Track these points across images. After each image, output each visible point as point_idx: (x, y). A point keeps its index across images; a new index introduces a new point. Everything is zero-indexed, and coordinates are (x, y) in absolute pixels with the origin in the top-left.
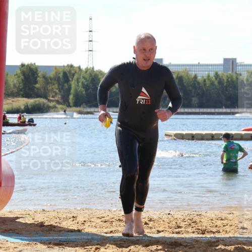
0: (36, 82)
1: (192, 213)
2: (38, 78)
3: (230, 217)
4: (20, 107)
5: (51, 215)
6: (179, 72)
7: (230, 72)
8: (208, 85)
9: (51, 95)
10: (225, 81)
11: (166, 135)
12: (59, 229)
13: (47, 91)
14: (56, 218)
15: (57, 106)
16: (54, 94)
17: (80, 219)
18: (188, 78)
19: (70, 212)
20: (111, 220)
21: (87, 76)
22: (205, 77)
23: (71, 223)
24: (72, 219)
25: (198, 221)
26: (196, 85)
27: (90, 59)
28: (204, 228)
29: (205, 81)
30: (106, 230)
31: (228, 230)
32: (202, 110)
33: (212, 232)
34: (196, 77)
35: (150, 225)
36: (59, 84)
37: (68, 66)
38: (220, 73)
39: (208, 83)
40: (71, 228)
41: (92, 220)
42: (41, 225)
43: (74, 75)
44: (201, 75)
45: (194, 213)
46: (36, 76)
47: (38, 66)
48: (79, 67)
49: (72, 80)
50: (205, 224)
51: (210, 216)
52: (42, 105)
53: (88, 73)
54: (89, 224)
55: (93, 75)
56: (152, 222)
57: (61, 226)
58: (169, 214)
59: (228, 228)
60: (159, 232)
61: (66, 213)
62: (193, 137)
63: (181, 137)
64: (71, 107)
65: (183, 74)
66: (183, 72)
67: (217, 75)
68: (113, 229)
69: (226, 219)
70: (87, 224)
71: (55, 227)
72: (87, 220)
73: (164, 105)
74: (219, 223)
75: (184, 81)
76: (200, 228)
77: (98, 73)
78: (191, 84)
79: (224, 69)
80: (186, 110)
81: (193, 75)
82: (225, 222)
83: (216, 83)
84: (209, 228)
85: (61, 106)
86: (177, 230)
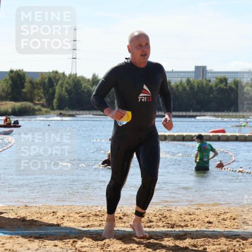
0: (24, 87)
1: (162, 209)
2: (25, 84)
3: (198, 212)
4: (7, 110)
5: (33, 210)
7: (201, 79)
8: (180, 91)
9: (37, 99)
10: (196, 86)
12: (40, 224)
13: (33, 95)
14: (38, 214)
15: (42, 109)
16: (39, 98)
17: (60, 214)
19: (51, 208)
20: (88, 215)
22: (178, 83)
23: (51, 218)
24: (52, 214)
25: (168, 216)
28: (174, 222)
29: (177, 86)
30: (83, 224)
31: (195, 224)
33: (180, 226)
34: (169, 83)
35: (124, 220)
36: (44, 89)
38: (191, 79)
39: (180, 88)
41: (71, 215)
42: (23, 219)
43: (58, 81)
44: (174, 81)
45: (165, 208)
46: (23, 81)
48: (63, 74)
49: (56, 85)
50: (175, 218)
51: (179, 211)
54: (68, 218)
56: (126, 217)
57: (42, 220)
59: (195, 223)
64: (54, 110)
67: (188, 81)
68: (90, 224)
69: (194, 214)
70: (65, 219)
71: (36, 221)
72: (66, 215)
74: (187, 218)
76: (170, 222)
79: (195, 75)
82: (193, 217)
83: (188, 88)
84: (178, 222)
85: (45, 109)
86: (149, 224)
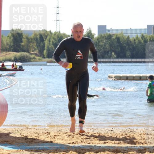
0: (22, 42)
1: (127, 130)
2: (23, 39)
4: (11, 58)
5: (32, 131)
6: (118, 34)
7: (152, 34)
8: (137, 43)
9: (32, 50)
10: (149, 40)
11: (109, 77)
12: (38, 141)
13: (29, 47)
14: (36, 134)
15: (36, 57)
16: (34, 49)
17: (52, 134)
18: (124, 38)
19: (45, 130)
20: (72, 135)
21: (56, 37)
22: (135, 38)
23: (46, 137)
24: (46, 134)
25: (131, 135)
26: (129, 43)
27: (58, 26)
28: (136, 140)
29: (135, 40)
30: (69, 142)
32: (133, 60)
33: (141, 143)
34: (128, 37)
35: (99, 138)
36: (37, 43)
37: (43, 30)
38: (145, 35)
39: (137, 41)
40: (46, 140)
41: (60, 135)
42: (26, 138)
43: (47, 36)
44: (132, 37)
45: (129, 130)
46: (21, 37)
47: (23, 31)
48: (50, 31)
49: (46, 40)
51: (139, 132)
52: (26, 57)
53: (56, 35)
54: (58, 137)
55: (60, 36)
57: (39, 138)
58: (112, 131)
60: (105, 143)
61: (42, 130)
62: (127, 78)
63: (119, 78)
64: (45, 58)
65: (120, 36)
66: (120, 34)
67: (143, 36)
68: (74, 141)
70: (56, 138)
71: (35, 139)
72: (57, 135)
73: (107, 56)
75: (121, 40)
76: (133, 140)
77: (63, 35)
78: (126, 42)
79: (147, 32)
80: (123, 60)
81: (127, 36)
83: (142, 42)
84: (139, 140)
85: (38, 57)
86: (117, 142)
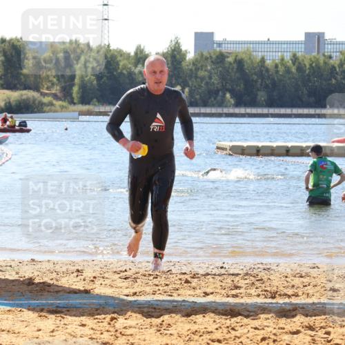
1: (255, 267)
3: (314, 272)
5: (44, 267)
6: (239, 53)
7: (315, 54)
8: (281, 73)
10: (308, 66)
11: (218, 148)
14: (52, 272)
15: (55, 102)
17: (89, 273)
18: (252, 62)
19: (73, 263)
20: (134, 276)
22: (277, 61)
23: (75, 279)
24: (75, 274)
25: (265, 278)
26: (264, 72)
28: (275, 289)
29: (276, 66)
31: (311, 292)
32: (272, 111)
33: (286, 295)
34: (263, 60)
35: (193, 284)
38: (299, 54)
39: (281, 69)
41: (106, 275)
42: (30, 282)
44: (271, 59)
45: (261, 266)
50: (276, 283)
51: (284, 271)
54: (101, 281)
55: (109, 56)
56: (196, 280)
57: (59, 284)
58: (222, 268)
59: (310, 290)
60: (206, 294)
61: (67, 264)
62: (257, 152)
63: (241, 151)
64: (75, 104)
65: (244, 56)
66: (244, 53)
67: (295, 58)
68: (137, 290)
69: (308, 275)
70: (98, 282)
71: (49, 285)
72: (99, 275)
73: (215, 102)
74: (297, 281)
75: (246, 67)
76: (268, 289)
77: (115, 53)
78: (256, 70)
79: (305, 48)
80: (249, 111)
81: (260, 57)
82: (306, 280)
83: (294, 70)
84: (282, 289)
86: (234, 292)
